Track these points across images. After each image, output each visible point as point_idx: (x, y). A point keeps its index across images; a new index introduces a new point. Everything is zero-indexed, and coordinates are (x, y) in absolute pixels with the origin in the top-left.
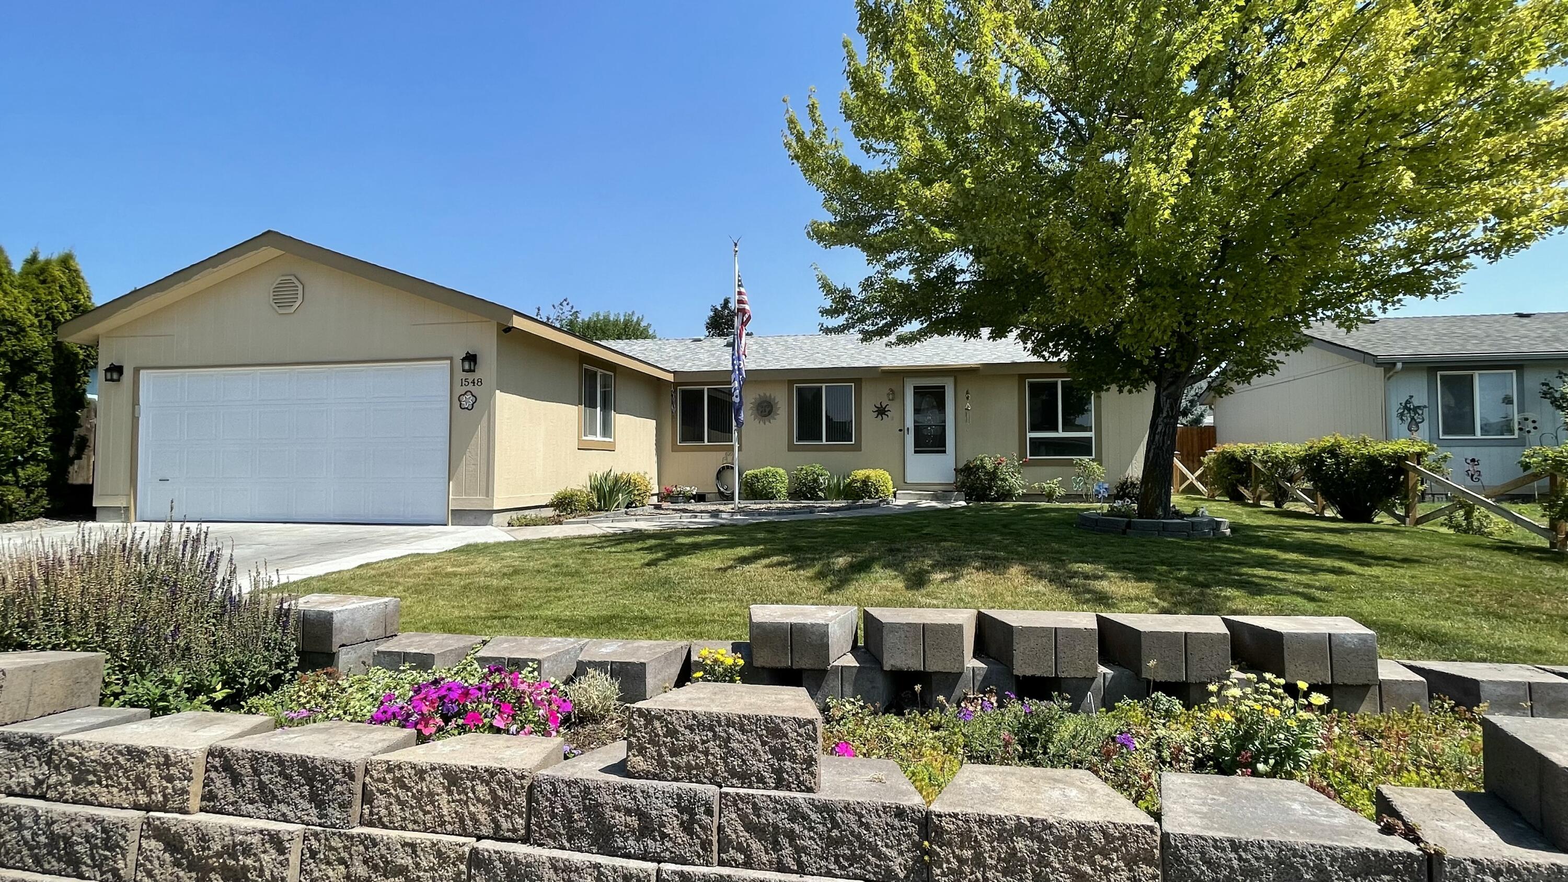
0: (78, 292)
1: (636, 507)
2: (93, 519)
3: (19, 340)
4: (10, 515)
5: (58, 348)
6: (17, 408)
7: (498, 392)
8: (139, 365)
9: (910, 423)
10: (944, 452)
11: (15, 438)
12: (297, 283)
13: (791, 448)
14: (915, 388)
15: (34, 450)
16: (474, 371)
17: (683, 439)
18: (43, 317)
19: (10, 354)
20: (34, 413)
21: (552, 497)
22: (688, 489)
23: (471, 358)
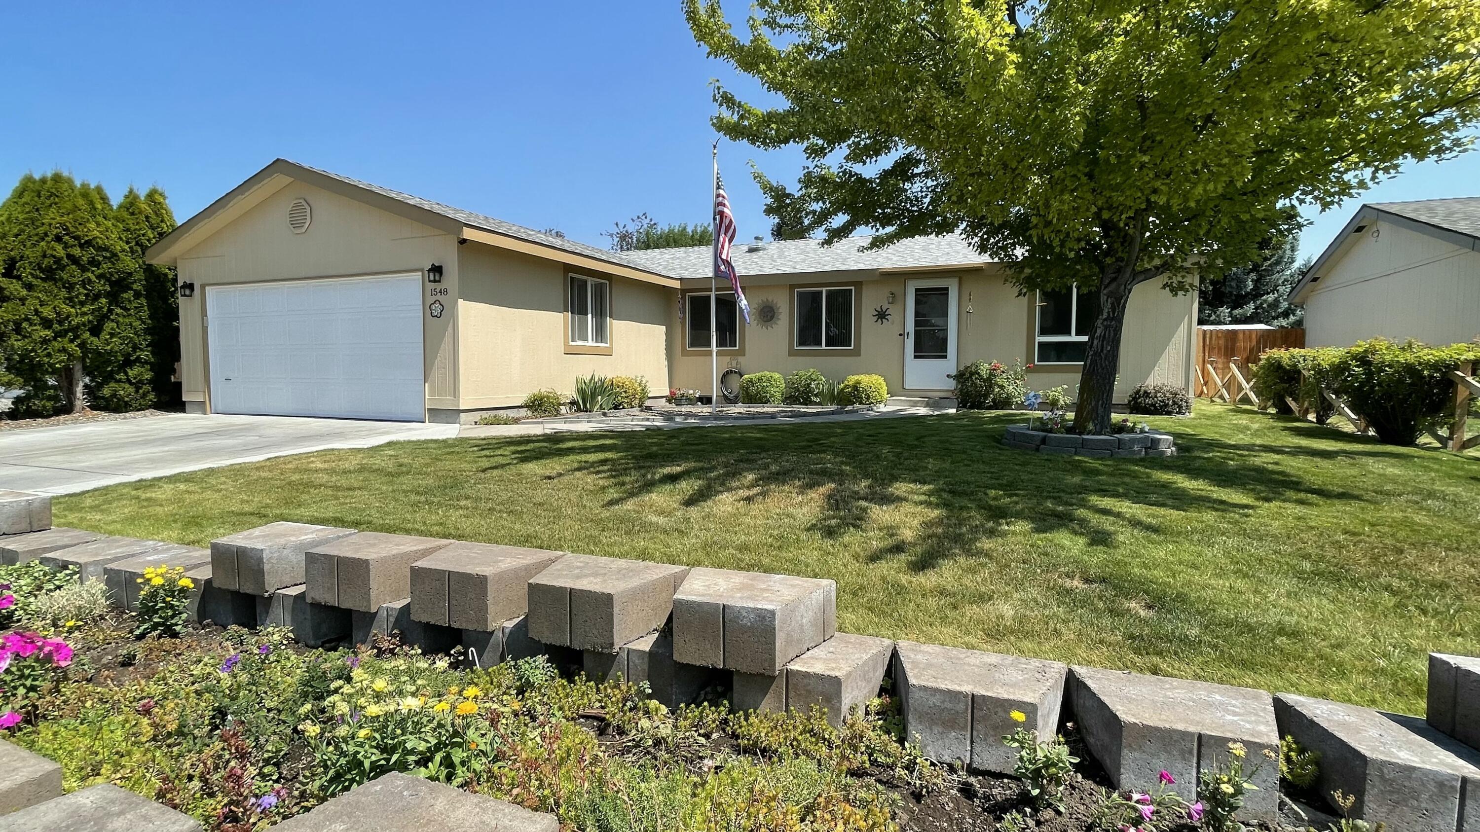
0: (162, 221)
1: (624, 408)
2: (183, 410)
3: (114, 264)
4: (126, 407)
5: (149, 269)
6: (121, 319)
7: (460, 301)
8: (204, 282)
9: (910, 327)
10: (945, 357)
11: (121, 344)
12: (306, 206)
13: (792, 353)
14: (917, 290)
15: (138, 354)
16: (439, 281)
17: (692, 345)
18: (133, 243)
19: (108, 275)
20: (134, 324)
21: (526, 399)
22: (691, 392)
23: (437, 270)
